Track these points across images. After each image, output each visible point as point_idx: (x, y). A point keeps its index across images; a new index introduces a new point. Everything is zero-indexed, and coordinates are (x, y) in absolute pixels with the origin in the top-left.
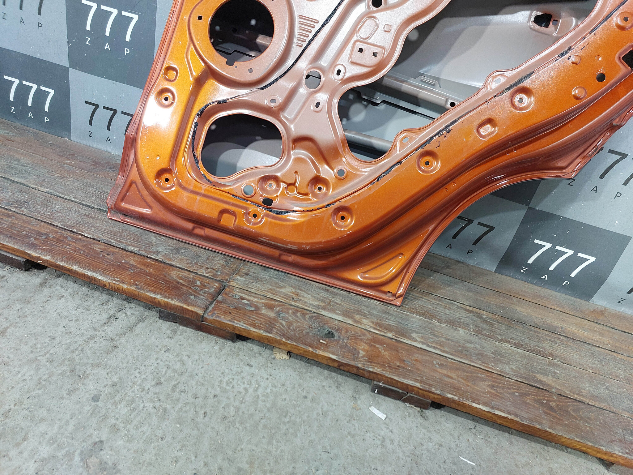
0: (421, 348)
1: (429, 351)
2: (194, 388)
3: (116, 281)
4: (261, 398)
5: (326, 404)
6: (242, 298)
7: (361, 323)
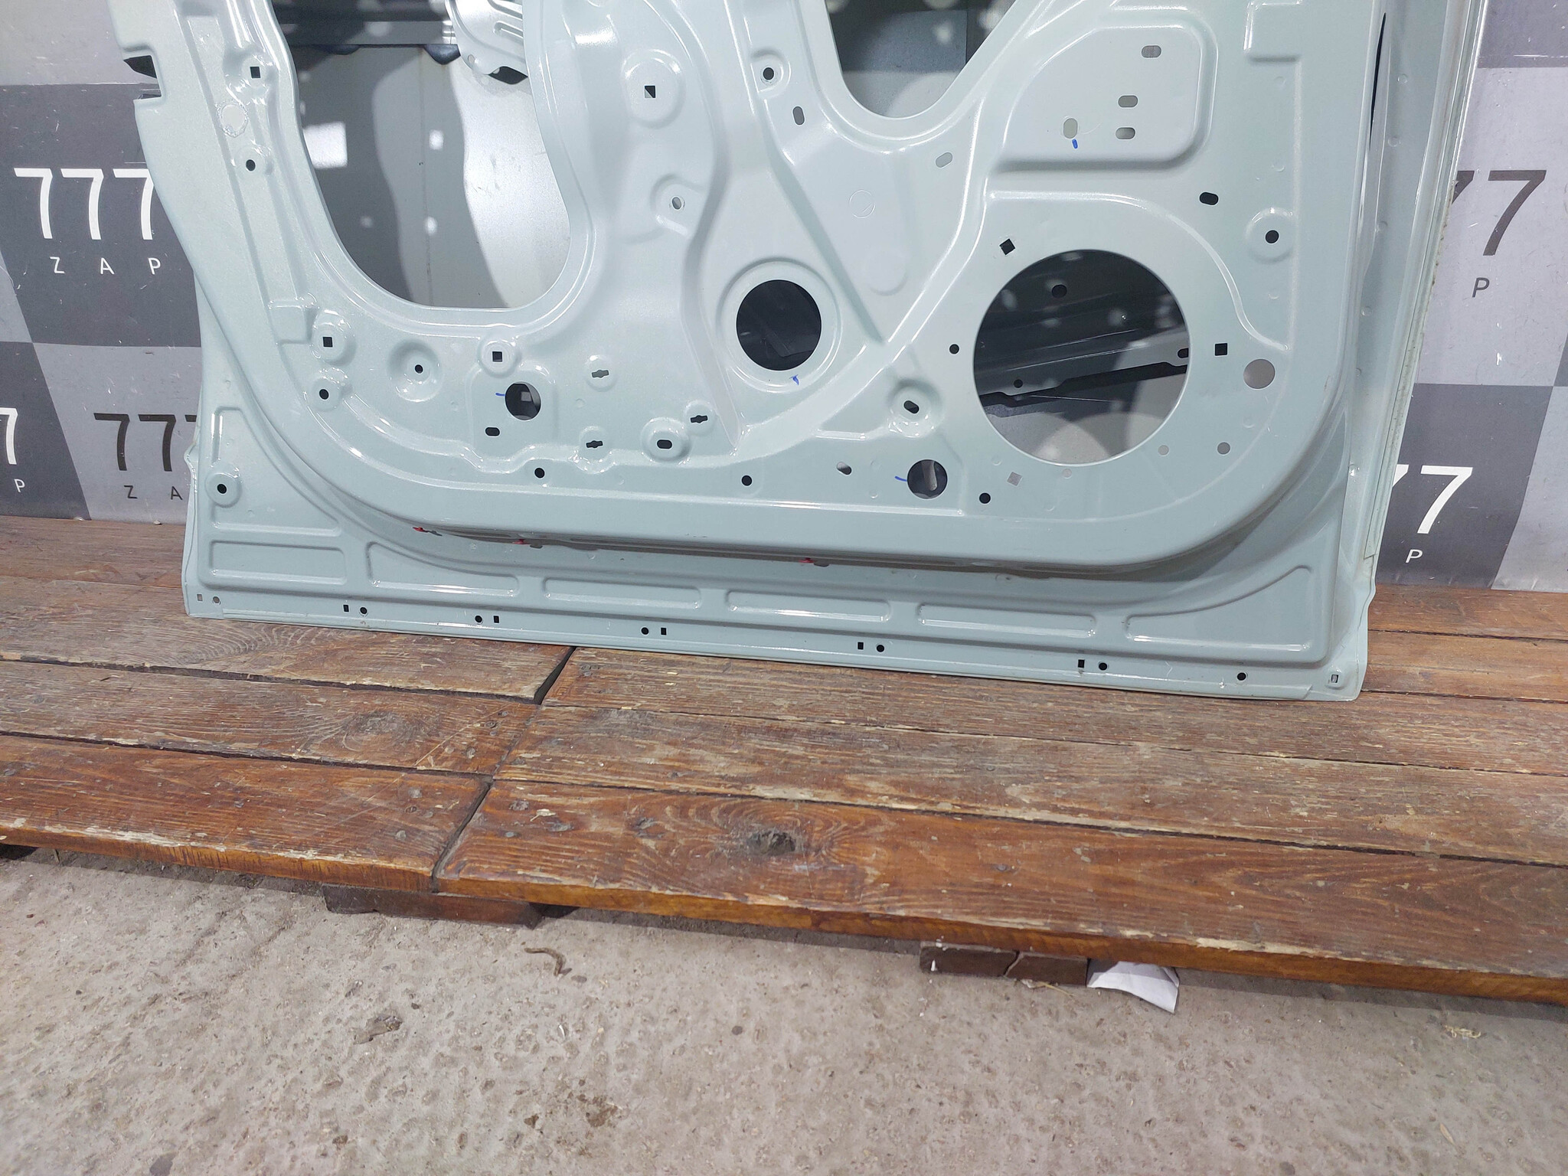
0: (1036, 822)
1: (1060, 824)
2: (431, 1076)
3: (198, 839)
4: (615, 1061)
5: (797, 1037)
6: (535, 806)
7: (862, 793)
